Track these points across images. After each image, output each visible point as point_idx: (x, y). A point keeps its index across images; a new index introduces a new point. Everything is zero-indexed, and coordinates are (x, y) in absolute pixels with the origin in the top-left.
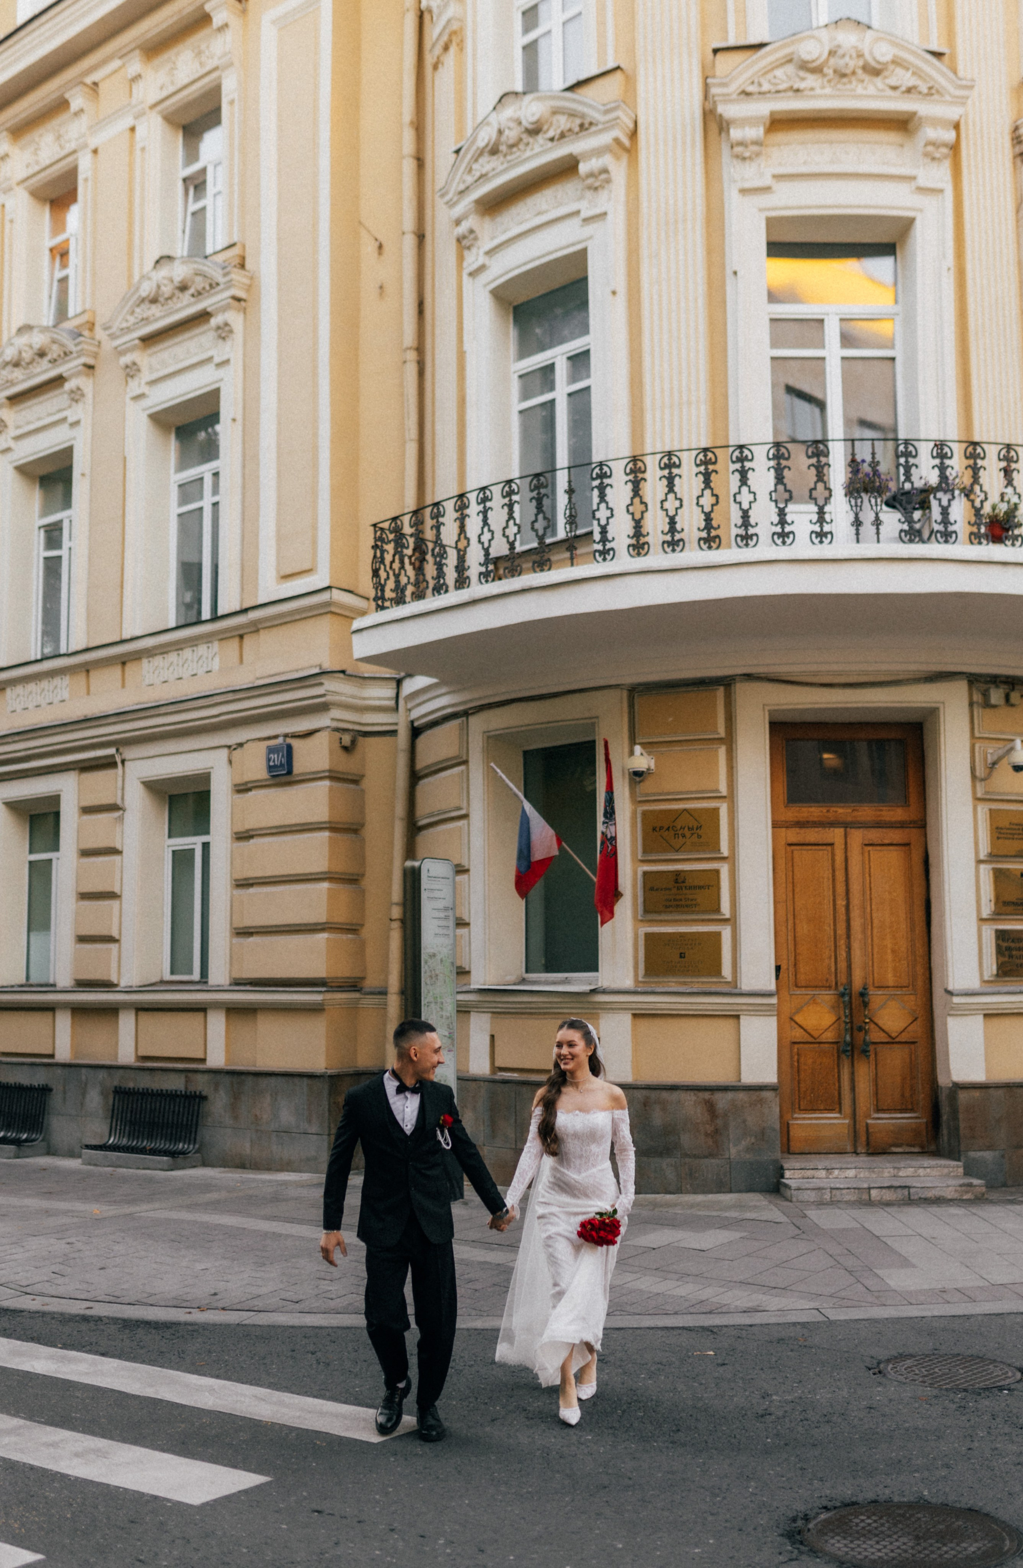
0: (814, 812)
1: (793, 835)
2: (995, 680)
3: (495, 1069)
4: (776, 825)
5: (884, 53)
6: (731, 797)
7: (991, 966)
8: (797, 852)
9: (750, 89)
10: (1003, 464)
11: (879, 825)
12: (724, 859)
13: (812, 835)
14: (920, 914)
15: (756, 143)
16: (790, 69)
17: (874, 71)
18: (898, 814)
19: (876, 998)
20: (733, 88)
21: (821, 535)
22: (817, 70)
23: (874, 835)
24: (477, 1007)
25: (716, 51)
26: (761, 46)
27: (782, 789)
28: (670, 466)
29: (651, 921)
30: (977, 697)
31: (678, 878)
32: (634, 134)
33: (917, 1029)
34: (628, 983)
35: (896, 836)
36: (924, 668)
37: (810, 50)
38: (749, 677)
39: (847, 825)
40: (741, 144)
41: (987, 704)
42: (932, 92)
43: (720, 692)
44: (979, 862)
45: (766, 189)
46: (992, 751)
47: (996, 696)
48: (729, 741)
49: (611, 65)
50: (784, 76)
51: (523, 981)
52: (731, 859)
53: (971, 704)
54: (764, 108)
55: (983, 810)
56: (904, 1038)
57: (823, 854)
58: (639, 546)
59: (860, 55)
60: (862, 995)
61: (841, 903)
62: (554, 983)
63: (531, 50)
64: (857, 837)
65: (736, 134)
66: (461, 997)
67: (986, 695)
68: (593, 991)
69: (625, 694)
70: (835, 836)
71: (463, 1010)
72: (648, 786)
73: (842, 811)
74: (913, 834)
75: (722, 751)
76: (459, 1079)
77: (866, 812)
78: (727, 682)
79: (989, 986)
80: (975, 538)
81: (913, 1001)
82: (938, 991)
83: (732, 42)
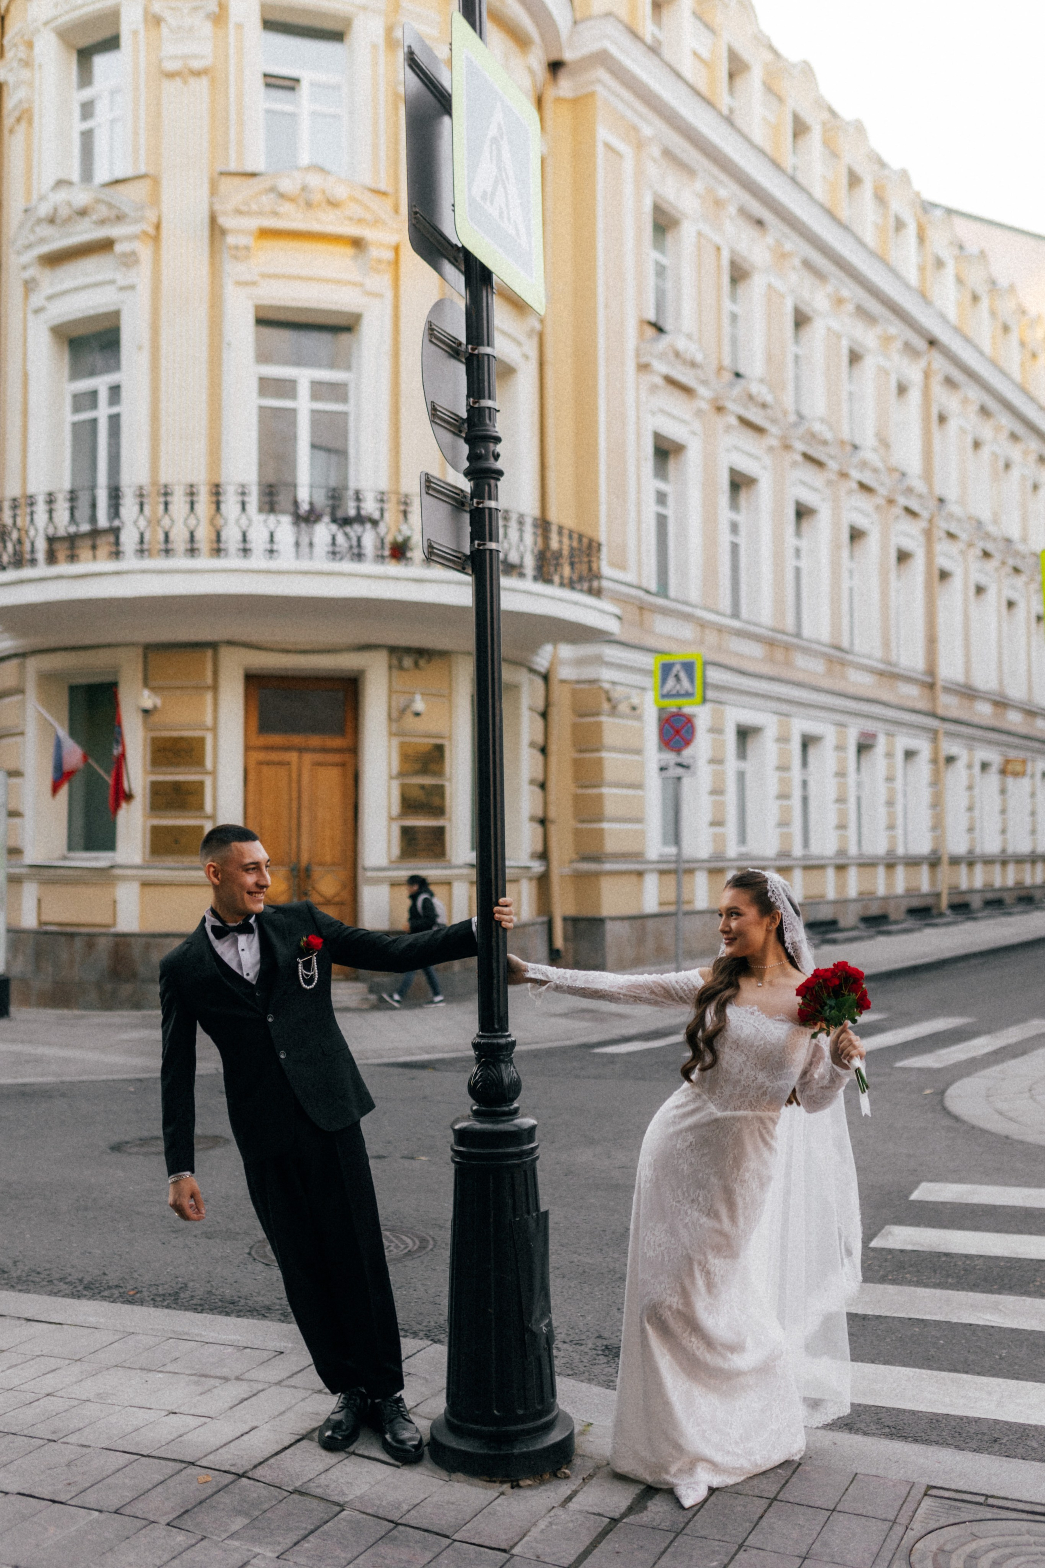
0: (276, 739)
1: (262, 756)
2: (408, 650)
3: (41, 923)
4: (247, 748)
5: (341, 192)
6: (214, 729)
7: (396, 851)
8: (265, 769)
9: (244, 208)
10: (402, 508)
11: (324, 750)
12: (207, 773)
13: (274, 756)
14: (350, 814)
15: (247, 248)
16: (272, 196)
17: (333, 204)
18: (337, 742)
19: (317, 871)
20: (230, 206)
21: (271, 551)
22: (291, 199)
23: (319, 757)
24: (29, 877)
25: (222, 174)
26: (253, 175)
27: (254, 723)
28: (166, 494)
29: (157, 817)
30: (395, 662)
31: (177, 787)
32: (158, 227)
33: (346, 895)
34: (137, 859)
35: (336, 758)
36: (356, 641)
37: (287, 185)
38: (231, 643)
39: (301, 750)
40: (237, 248)
41: (401, 668)
42: (377, 222)
43: (209, 653)
44: (391, 778)
45: (254, 283)
46: (402, 700)
47: (408, 662)
48: (215, 688)
49: (143, 170)
50: (267, 201)
51: (65, 858)
52: (214, 773)
53: (390, 667)
54: (255, 223)
55: (395, 742)
56: (337, 899)
57: (282, 772)
58: (142, 551)
59: (324, 192)
60: (308, 871)
61: (294, 805)
62: (88, 860)
63: (87, 137)
64: (308, 758)
65: (231, 240)
66: (12, 871)
67: (400, 661)
68: (112, 867)
69: (140, 651)
70: (293, 756)
71: (14, 880)
72: (155, 718)
73: (297, 740)
74: (347, 757)
75: (209, 697)
76: (9, 931)
77: (315, 741)
78: (214, 646)
79: (393, 865)
80: (380, 558)
81: (343, 874)
82: (360, 866)
83: (233, 167)
